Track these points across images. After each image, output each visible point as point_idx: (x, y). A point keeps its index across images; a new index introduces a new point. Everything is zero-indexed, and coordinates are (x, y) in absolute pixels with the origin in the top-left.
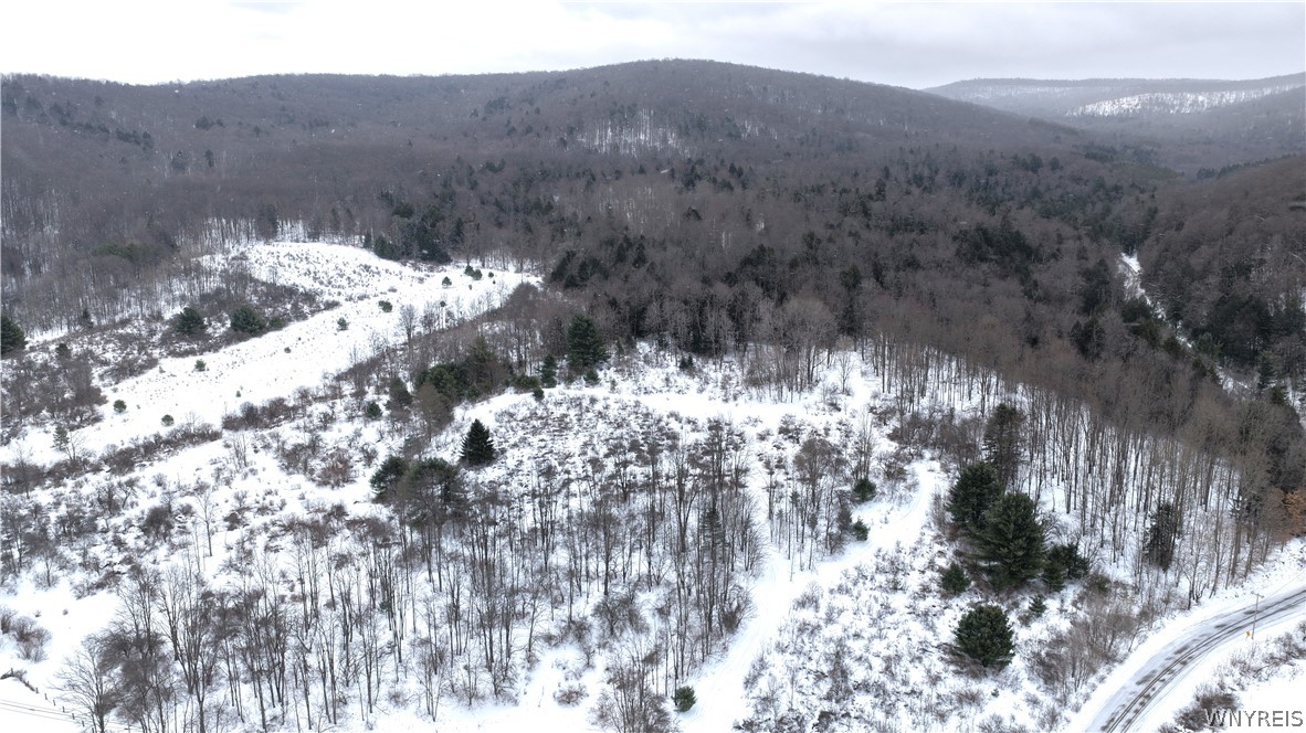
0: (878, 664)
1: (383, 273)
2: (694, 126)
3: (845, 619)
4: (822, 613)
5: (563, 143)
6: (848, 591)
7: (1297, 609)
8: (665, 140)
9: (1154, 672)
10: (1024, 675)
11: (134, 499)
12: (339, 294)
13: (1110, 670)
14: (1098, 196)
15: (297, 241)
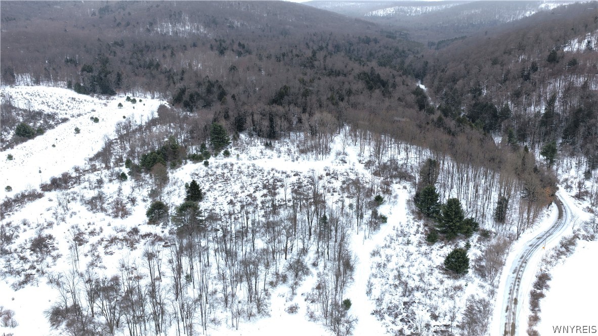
0: (417, 278)
1: (83, 101)
2: (212, 22)
3: (394, 259)
4: (384, 258)
5: (148, 30)
6: (389, 247)
7: (553, 235)
8: (198, 29)
9: (516, 267)
10: (473, 276)
11: (17, 234)
12: (66, 114)
13: (502, 269)
14: (397, 56)
15: (28, 85)
